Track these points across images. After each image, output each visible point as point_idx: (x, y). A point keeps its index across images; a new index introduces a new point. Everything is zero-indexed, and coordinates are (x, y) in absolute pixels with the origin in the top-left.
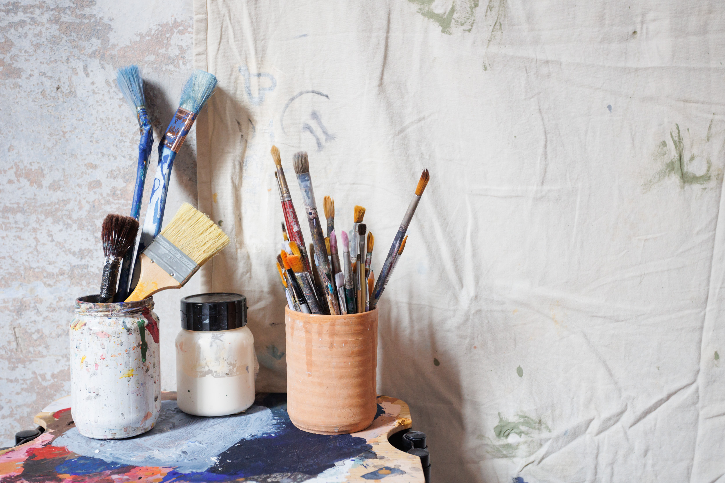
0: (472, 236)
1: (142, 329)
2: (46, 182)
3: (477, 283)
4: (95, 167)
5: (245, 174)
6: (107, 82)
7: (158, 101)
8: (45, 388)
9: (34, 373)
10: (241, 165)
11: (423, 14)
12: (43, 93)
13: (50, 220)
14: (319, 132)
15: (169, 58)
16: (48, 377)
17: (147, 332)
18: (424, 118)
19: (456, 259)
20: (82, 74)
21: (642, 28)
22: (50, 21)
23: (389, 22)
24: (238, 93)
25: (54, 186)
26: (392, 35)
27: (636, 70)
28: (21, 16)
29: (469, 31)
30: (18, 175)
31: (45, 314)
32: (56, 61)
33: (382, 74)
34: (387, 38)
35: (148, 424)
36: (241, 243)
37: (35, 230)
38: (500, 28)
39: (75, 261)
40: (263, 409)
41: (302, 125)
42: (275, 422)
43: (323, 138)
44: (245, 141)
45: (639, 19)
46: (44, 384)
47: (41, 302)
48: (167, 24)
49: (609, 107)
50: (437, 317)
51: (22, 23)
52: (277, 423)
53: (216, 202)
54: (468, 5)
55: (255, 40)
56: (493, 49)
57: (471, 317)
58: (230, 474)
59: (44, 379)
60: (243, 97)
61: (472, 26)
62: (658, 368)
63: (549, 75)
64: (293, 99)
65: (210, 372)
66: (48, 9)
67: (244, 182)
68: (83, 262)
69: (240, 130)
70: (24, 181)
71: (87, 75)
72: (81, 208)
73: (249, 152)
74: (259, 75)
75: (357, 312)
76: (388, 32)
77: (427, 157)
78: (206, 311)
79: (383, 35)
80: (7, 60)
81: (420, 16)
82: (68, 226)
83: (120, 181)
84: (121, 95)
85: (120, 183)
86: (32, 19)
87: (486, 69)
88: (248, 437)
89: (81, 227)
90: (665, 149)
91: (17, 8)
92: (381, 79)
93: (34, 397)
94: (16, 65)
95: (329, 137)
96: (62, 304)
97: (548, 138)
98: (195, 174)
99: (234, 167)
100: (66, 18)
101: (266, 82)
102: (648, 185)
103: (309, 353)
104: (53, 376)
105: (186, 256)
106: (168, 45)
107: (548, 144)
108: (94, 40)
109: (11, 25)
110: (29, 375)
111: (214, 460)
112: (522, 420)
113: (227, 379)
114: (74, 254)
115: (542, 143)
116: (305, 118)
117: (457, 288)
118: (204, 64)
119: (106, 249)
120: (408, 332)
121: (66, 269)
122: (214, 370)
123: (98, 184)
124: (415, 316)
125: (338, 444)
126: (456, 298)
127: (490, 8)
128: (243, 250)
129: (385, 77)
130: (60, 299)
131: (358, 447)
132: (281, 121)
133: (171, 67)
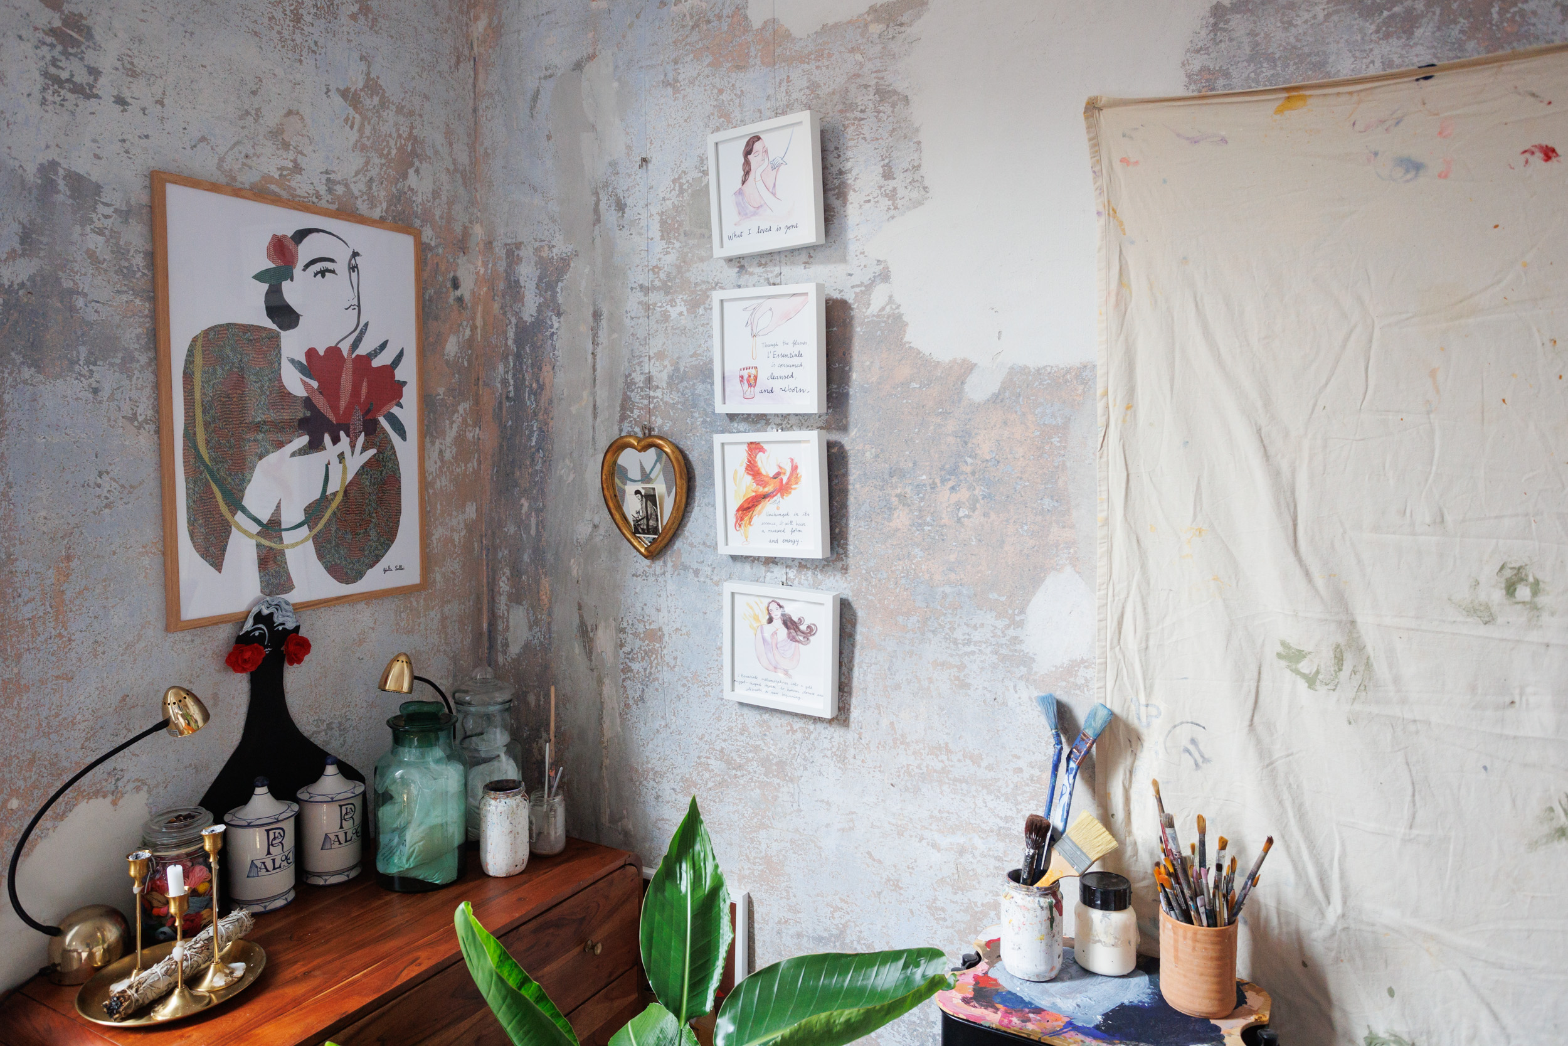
0: (1339, 860)
1: (1051, 907)
2: (984, 764)
3: (1345, 902)
4: (1019, 758)
5: (1134, 779)
6: (1030, 698)
7: (1068, 716)
8: (976, 913)
9: (969, 900)
10: (1131, 772)
11: (1291, 670)
12: (984, 701)
13: (985, 791)
14: (1197, 755)
15: (1077, 685)
16: (979, 905)
17: (1054, 909)
18: (1292, 754)
19: (1323, 879)
20: (1012, 690)
21: (1521, 699)
22: (992, 652)
23: (1260, 673)
24: (1130, 717)
25: (989, 768)
26: (1263, 684)
27: (1515, 738)
28: (972, 648)
29: (1334, 690)
30: (965, 757)
31: (979, 858)
32: (994, 680)
33: (1253, 716)
34: (1258, 687)
35: (1053, 974)
36: (1130, 833)
37: (974, 797)
38: (1365, 689)
39: (1002, 824)
40: (1142, 975)
41: (1182, 748)
42: (1149, 991)
43: (1200, 760)
44: (1134, 754)
45: (1517, 691)
46: (976, 909)
47: (976, 849)
48: (1076, 660)
49: (1485, 768)
50: (1304, 925)
51: (973, 653)
52: (1152, 993)
53: (1110, 799)
54: (1332, 669)
55: (1144, 679)
56: (1357, 707)
57: (1338, 933)
58: (1109, 1035)
59: (976, 906)
60: (1134, 721)
61: (1336, 686)
62: (1556, 1026)
63: (1417, 732)
64: (1175, 727)
65: (1099, 941)
66: (991, 644)
67: (1133, 785)
68: (1007, 825)
69: (1131, 746)
70: (968, 761)
71: (1016, 692)
72: (1007, 786)
73: (1137, 763)
74: (1147, 706)
75: (1216, 926)
76: (1259, 681)
77: (1295, 787)
78: (1098, 895)
79: (1253, 685)
80: (962, 677)
81: (1288, 671)
82: (998, 798)
83: (1037, 770)
84: (1039, 709)
85: (1036, 772)
86: (980, 650)
87: (1350, 723)
88: (1126, 1002)
89: (1007, 800)
90: (1552, 814)
91: (970, 642)
92: (1252, 720)
93: (968, 918)
94: (967, 681)
95: (1206, 760)
96: (991, 853)
97: (1417, 789)
98: (1094, 773)
99: (1125, 774)
100: (1003, 651)
101: (1153, 711)
102: (1533, 845)
103: (1176, 950)
104: (982, 905)
105: (1085, 854)
106: (1076, 676)
107: (1416, 794)
108: (1022, 668)
109: (966, 654)
110: (966, 901)
111: (1100, 1018)
112: (1393, 1038)
113: (1113, 949)
114: (1001, 818)
115: (1410, 791)
116: (1185, 743)
117: (1324, 904)
118: (1103, 695)
119: (1028, 844)
120: (1276, 931)
121: (995, 828)
122: (1103, 940)
123: (1020, 770)
124: (1283, 920)
125: (1197, 1027)
126: (1322, 913)
127: (1354, 672)
128: (1131, 838)
129: (1256, 718)
130: (990, 849)
131: (1213, 1035)
132: (1165, 743)
133: (1078, 692)
